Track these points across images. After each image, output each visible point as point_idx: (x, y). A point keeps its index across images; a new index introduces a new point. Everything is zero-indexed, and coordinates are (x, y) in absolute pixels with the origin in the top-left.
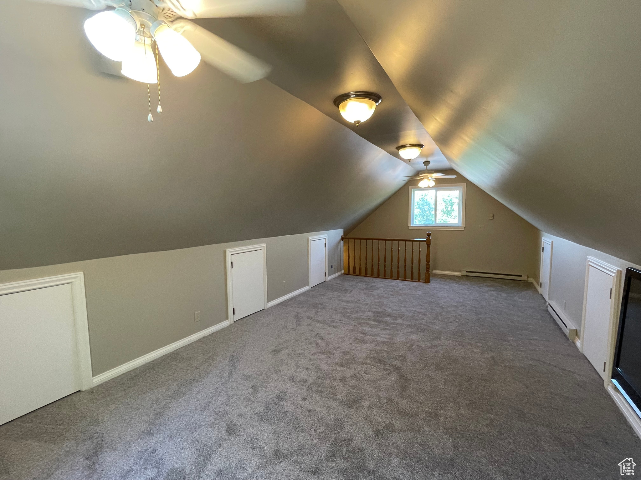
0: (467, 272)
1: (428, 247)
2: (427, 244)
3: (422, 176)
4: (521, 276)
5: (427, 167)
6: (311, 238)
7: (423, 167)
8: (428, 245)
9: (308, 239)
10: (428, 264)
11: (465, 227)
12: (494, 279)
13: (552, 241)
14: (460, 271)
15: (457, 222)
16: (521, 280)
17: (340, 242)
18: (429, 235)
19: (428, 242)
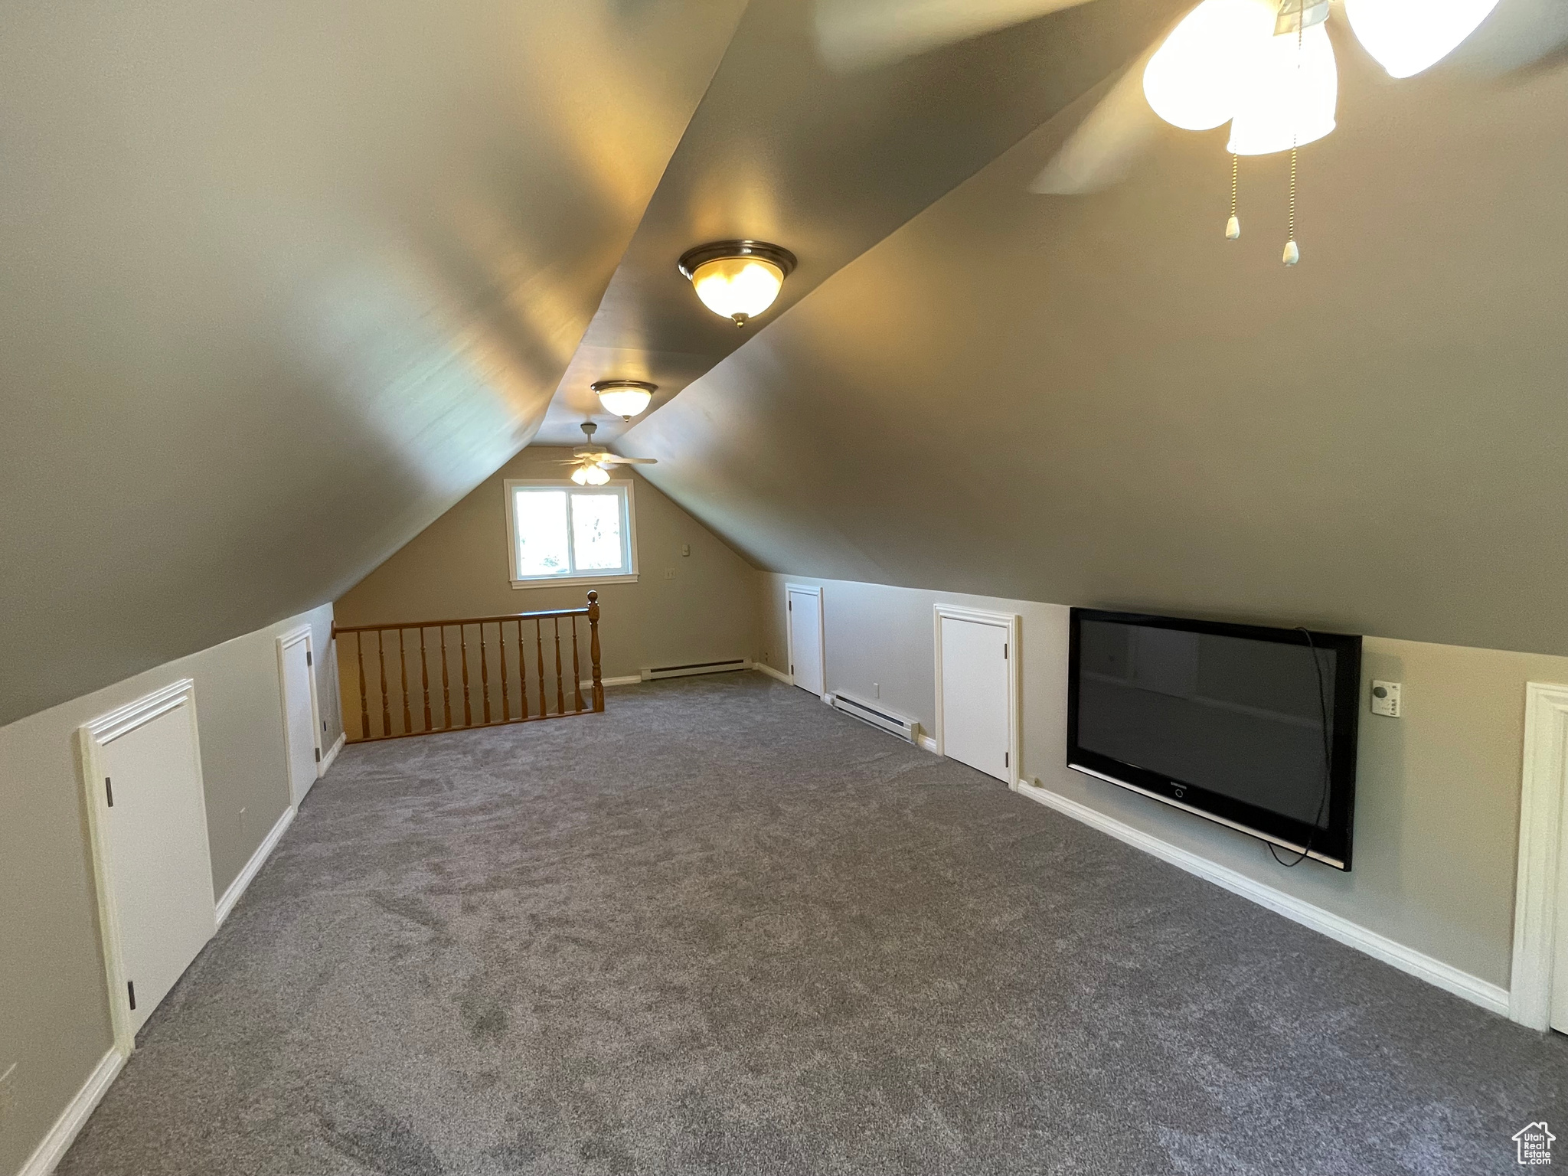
0: (652, 671)
1: (594, 627)
2: (590, 620)
3: (581, 459)
4: (742, 661)
5: (589, 437)
6: (283, 638)
7: (581, 436)
8: (594, 622)
9: (278, 642)
10: (596, 666)
11: (639, 576)
12: (708, 676)
13: (822, 588)
14: (639, 673)
15: (618, 565)
16: (743, 670)
17: (330, 645)
18: (593, 598)
19: (593, 615)
